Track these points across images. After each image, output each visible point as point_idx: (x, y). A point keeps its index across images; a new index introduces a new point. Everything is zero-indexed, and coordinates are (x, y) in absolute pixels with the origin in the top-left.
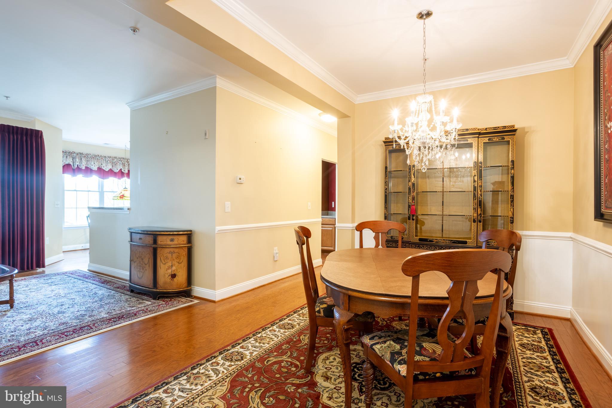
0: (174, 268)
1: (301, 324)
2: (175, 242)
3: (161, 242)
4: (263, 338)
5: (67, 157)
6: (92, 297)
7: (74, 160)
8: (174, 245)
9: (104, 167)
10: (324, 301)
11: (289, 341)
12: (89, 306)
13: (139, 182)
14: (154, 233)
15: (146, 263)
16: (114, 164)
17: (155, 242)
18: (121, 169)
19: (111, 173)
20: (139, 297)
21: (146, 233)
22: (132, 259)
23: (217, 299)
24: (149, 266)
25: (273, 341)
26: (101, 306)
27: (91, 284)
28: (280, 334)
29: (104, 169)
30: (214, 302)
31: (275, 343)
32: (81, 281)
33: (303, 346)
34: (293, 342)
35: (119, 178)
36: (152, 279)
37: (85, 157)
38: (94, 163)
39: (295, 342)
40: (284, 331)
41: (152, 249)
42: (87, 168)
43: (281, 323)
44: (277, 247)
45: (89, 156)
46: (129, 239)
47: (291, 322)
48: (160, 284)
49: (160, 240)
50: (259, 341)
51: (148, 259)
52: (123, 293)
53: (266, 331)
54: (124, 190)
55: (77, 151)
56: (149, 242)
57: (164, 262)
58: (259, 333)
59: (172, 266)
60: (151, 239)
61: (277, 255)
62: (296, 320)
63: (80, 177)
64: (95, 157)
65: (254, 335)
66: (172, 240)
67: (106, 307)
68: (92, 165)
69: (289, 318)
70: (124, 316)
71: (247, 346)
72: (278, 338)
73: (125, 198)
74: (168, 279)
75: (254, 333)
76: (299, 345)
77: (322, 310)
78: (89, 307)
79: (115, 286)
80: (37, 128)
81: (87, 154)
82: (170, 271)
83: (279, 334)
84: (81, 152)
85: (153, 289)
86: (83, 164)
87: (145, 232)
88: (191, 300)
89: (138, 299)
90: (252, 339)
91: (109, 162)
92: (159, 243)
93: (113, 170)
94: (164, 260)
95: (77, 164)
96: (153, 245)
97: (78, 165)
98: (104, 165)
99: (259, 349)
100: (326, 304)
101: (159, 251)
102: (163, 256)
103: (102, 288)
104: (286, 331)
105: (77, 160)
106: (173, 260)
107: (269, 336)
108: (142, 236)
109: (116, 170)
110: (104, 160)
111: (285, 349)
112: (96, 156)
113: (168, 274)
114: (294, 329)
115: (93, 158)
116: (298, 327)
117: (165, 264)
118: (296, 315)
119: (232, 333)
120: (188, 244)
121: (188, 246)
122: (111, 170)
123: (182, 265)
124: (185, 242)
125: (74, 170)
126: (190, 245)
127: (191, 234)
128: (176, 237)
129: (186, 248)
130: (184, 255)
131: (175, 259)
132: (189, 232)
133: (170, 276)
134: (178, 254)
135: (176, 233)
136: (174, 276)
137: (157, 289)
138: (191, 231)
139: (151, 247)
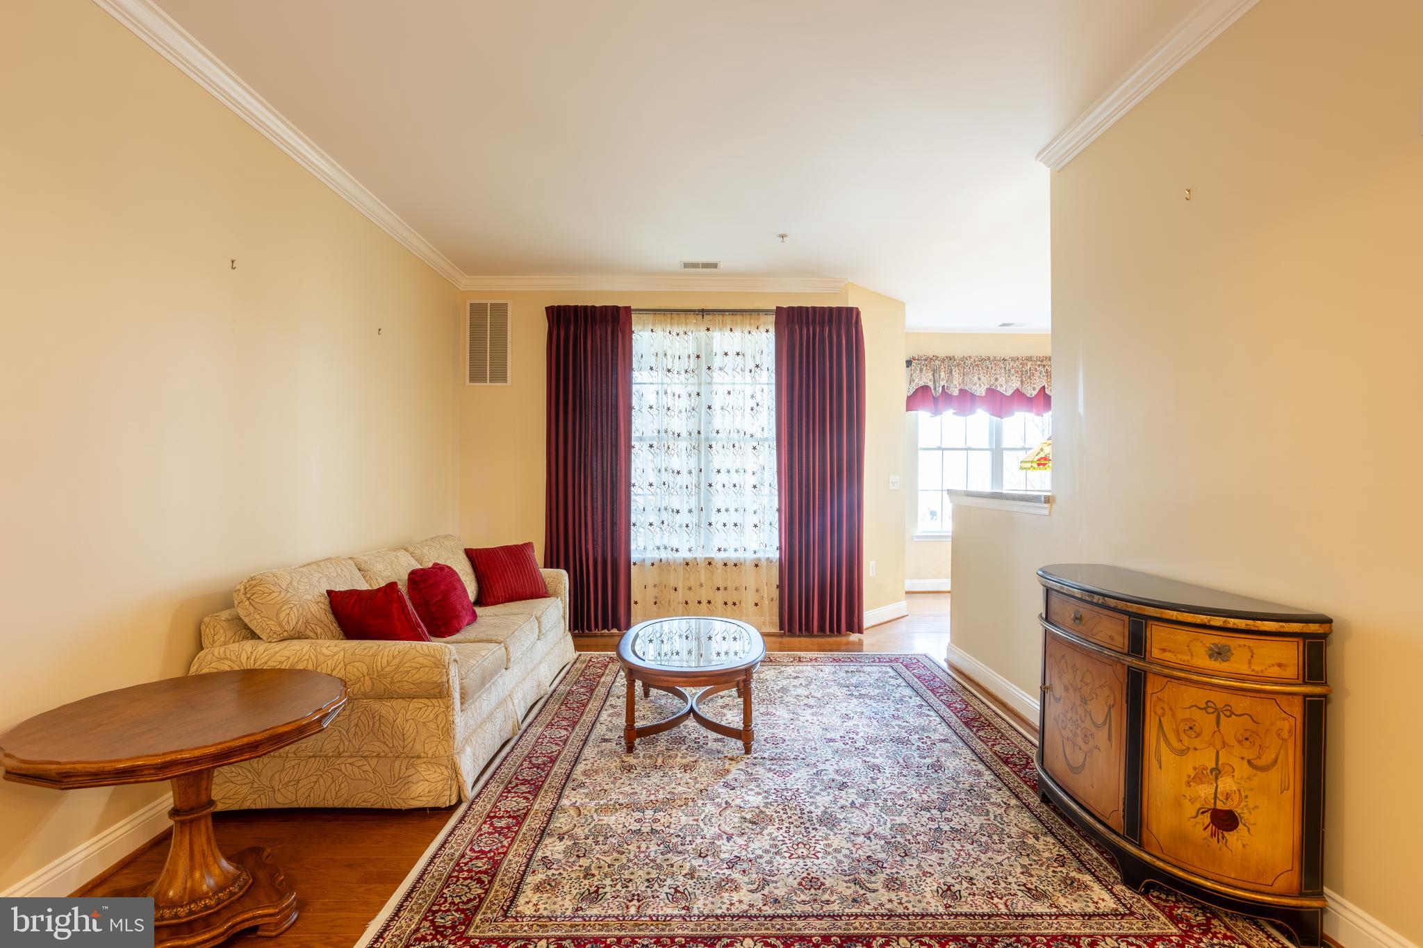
0: (1226, 784)
2: (1237, 664)
3: (1164, 650)
5: (921, 370)
7: (937, 376)
8: (1228, 678)
9: (1002, 385)
14: (1134, 608)
15: (1098, 719)
16: (1025, 376)
17: (1137, 644)
18: (1044, 387)
19: (1019, 399)
20: (1068, 843)
21: (1101, 602)
22: (1047, 684)
24: (1110, 738)
27: (938, 719)
29: (1002, 390)
32: (918, 700)
35: (1039, 414)
36: (1122, 796)
37: (958, 365)
38: (979, 379)
41: (1124, 671)
42: (962, 392)
45: (968, 362)
46: (1041, 609)
48: (1154, 827)
49: (1160, 640)
51: (1106, 710)
52: (1017, 797)
55: (942, 353)
56: (1111, 638)
57: (1173, 741)
59: (1217, 772)
60: (1120, 629)
63: (948, 415)
64: (982, 363)
66: (1219, 653)
68: (975, 384)
74: (1199, 828)
81: (964, 359)
82: (1205, 791)
84: (951, 355)
85: (1124, 838)
86: (955, 382)
87: (1096, 598)
89: (1064, 852)
91: (1013, 371)
92: (1156, 653)
93: (1024, 391)
94: (1177, 734)
95: (942, 383)
96: (1129, 659)
97: (943, 387)
98: (1002, 380)
101: (1153, 687)
102: (1173, 715)
103: (961, 744)
105: (943, 374)
106: (1224, 745)
108: (1085, 610)
109: (1031, 392)
110: (1001, 368)
112: (982, 360)
113: (1198, 805)
115: (977, 365)
117: (1182, 753)
120: (1305, 683)
121: (1305, 696)
122: (1018, 393)
123: (1274, 778)
124: (1291, 672)
125: (935, 399)
126: (1317, 690)
127: (1324, 636)
128: (1242, 642)
129: (1298, 702)
130: (1285, 734)
131: (1232, 741)
132: (1313, 628)
133: (1208, 814)
134: (1251, 725)
135: (1241, 623)
136: (1225, 820)
137: (1140, 846)
138: (1329, 621)
139: (1119, 661)
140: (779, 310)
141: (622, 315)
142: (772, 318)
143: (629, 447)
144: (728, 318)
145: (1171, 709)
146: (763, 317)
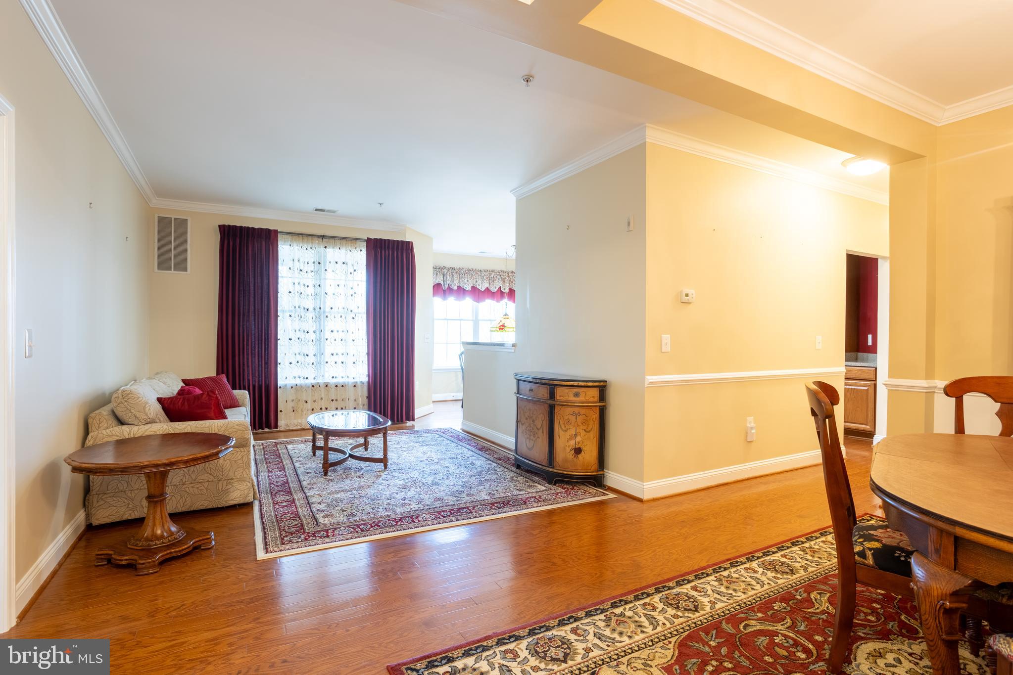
0: (579, 439)
1: (810, 569)
2: (582, 398)
3: (561, 397)
4: (734, 580)
5: (437, 274)
6: (469, 468)
7: (445, 278)
8: (579, 403)
9: (479, 285)
10: (873, 535)
11: (786, 597)
12: (466, 480)
13: (528, 306)
14: (550, 383)
15: (539, 426)
16: (491, 280)
17: (552, 396)
18: (501, 287)
19: (488, 293)
20: (528, 477)
21: (540, 382)
22: (519, 419)
23: (646, 497)
24: (543, 432)
25: (753, 589)
26: (480, 483)
28: (766, 580)
29: (479, 288)
30: (640, 500)
31: (758, 595)
33: (817, 614)
34: (795, 601)
35: (498, 301)
36: (546, 453)
37: (457, 273)
38: (468, 281)
39: (800, 601)
40: (773, 574)
41: (547, 406)
42: (459, 288)
43: (768, 558)
44: (752, 417)
45: (462, 271)
47: (787, 561)
48: (558, 460)
49: (559, 393)
50: (725, 583)
51: (541, 422)
53: (739, 568)
54: (505, 317)
55: (448, 265)
56: (543, 395)
57: (563, 428)
58: (725, 569)
59: (576, 435)
60: (545, 391)
61: (753, 431)
62: (799, 559)
63: (451, 300)
64: (469, 272)
65: (715, 571)
66: (576, 395)
67: (487, 485)
68: (465, 284)
69: (782, 553)
70: (511, 503)
71: (704, 588)
72: (762, 586)
73: (505, 329)
74: (570, 455)
75: (716, 567)
76: (809, 610)
77: (869, 554)
78: (467, 482)
79: (495, 456)
80: (408, 240)
81: (460, 269)
82: (572, 442)
83: (764, 578)
84: (453, 267)
85: (548, 467)
86: (455, 282)
87: (538, 381)
88: (604, 493)
90: (712, 578)
91: (485, 278)
92: (558, 398)
93: (490, 289)
94: (565, 425)
95: (448, 282)
96: (549, 401)
97: (449, 284)
98: (479, 282)
99: (727, 599)
100: (878, 541)
101: (557, 410)
102: (564, 419)
104: (779, 576)
105: (448, 277)
106: (578, 426)
107: (744, 579)
108: (533, 386)
110: (479, 275)
111: (780, 611)
112: (469, 270)
113: (570, 448)
114: (795, 577)
115: (467, 273)
116: (804, 573)
117: (566, 431)
118: (795, 548)
119: (676, 560)
120: (600, 402)
121: (600, 406)
122: (487, 290)
123: (591, 434)
124: (596, 399)
125: (444, 291)
126: (603, 404)
127: (605, 386)
128: (583, 390)
129: (598, 408)
130: (594, 420)
131: (580, 424)
132: (602, 384)
133: (573, 450)
134: (585, 418)
135: (583, 384)
136: (578, 451)
137: (553, 468)
138: (606, 382)
139: (546, 403)
140: (369, 241)
141: (272, 234)
142: (365, 244)
143: (277, 316)
144: (338, 241)
145: (563, 417)
146: (359, 243)
